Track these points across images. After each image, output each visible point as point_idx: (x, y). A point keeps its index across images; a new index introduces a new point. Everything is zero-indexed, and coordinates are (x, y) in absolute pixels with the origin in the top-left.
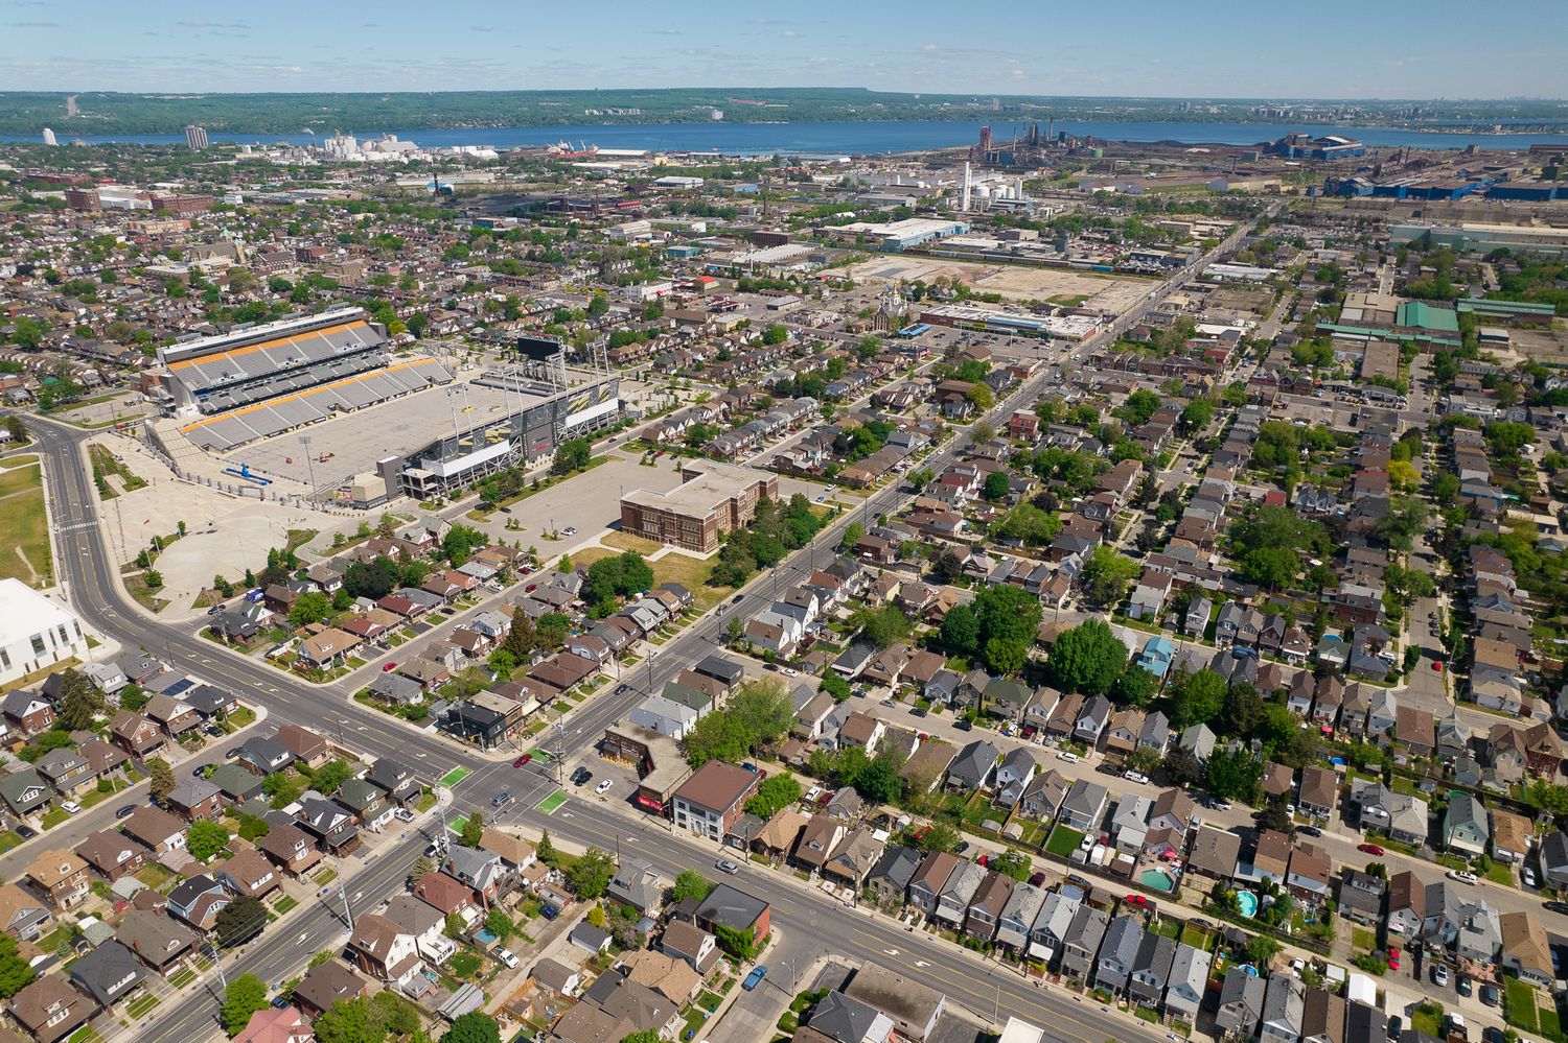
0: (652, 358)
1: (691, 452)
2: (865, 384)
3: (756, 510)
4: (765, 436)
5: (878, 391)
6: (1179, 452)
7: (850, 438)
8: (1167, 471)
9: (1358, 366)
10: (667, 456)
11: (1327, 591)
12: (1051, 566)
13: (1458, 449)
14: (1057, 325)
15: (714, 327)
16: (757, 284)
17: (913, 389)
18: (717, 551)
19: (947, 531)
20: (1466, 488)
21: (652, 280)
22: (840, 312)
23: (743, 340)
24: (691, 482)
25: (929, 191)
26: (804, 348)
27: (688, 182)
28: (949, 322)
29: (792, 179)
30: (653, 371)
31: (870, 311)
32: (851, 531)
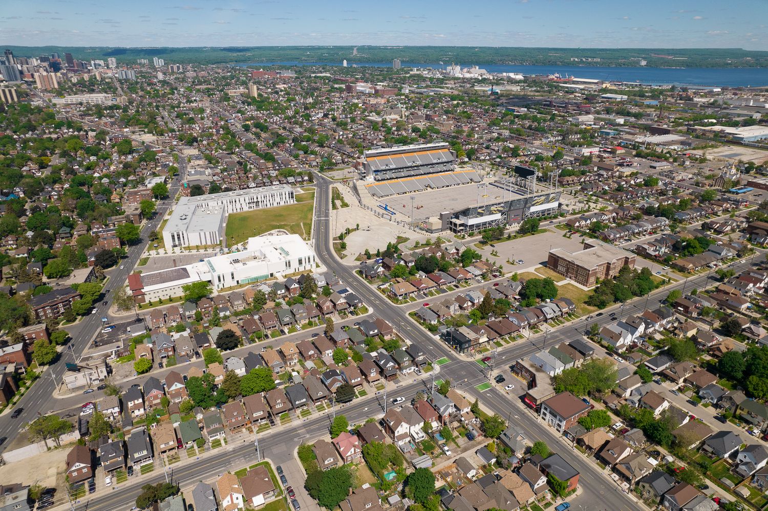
0: (580, 185)
1: (592, 235)
2: (701, 216)
3: (620, 271)
4: (634, 234)
5: (708, 221)
7: (684, 243)
10: (578, 235)
15: (617, 173)
16: (647, 153)
17: (732, 223)
18: (594, 287)
19: (736, 307)
23: (632, 182)
24: (588, 250)
26: (668, 191)
29: (681, 99)
30: (580, 191)
31: (714, 176)
32: (673, 294)
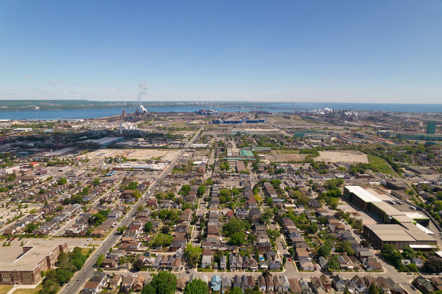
0: (10, 197)
1: (29, 235)
2: (97, 195)
3: (58, 258)
4: (61, 222)
5: (102, 197)
6: (200, 202)
7: (94, 217)
8: (198, 209)
9: (236, 168)
10: (16, 239)
11: (255, 242)
12: (172, 254)
13: (268, 189)
14: (155, 167)
15: (38, 181)
16: (54, 163)
17: (114, 195)
18: (41, 281)
19: (135, 249)
20: (274, 200)
21: (11, 166)
22: (86, 170)
23: (50, 185)
24: (27, 252)
25: (109, 129)
26: (74, 184)
27: (27, 130)
28: (122, 169)
29: (65, 127)
30: (11, 202)
31: (96, 169)
32: (99, 258)
